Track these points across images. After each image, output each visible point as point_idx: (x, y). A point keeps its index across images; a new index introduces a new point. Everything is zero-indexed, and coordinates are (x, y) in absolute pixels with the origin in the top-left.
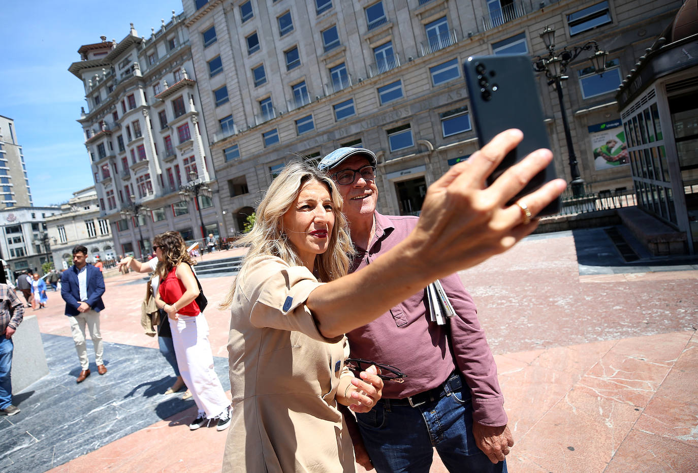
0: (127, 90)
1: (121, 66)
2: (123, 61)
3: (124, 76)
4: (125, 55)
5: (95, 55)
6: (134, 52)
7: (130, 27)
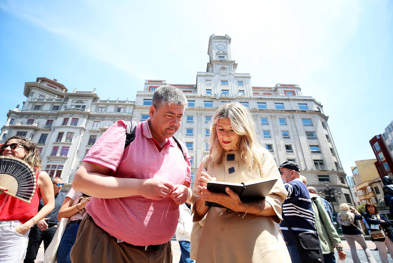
0: (75, 115)
1: (74, 101)
2: (78, 100)
3: (73, 107)
4: (82, 99)
5: (48, 85)
6: (90, 101)
7: (93, 89)
